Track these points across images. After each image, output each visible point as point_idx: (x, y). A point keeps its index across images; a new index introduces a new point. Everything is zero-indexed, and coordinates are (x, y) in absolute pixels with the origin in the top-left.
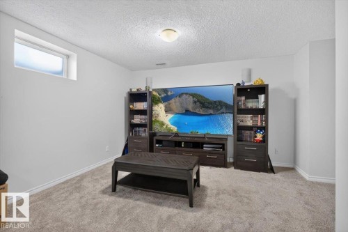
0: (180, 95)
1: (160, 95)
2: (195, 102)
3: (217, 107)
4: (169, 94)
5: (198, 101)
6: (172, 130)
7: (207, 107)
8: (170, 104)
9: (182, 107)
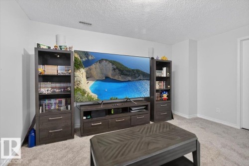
0: (101, 61)
1: (81, 58)
2: (114, 69)
3: (134, 75)
4: (90, 58)
5: (117, 68)
6: (93, 99)
7: (126, 75)
8: (90, 69)
9: (102, 73)
